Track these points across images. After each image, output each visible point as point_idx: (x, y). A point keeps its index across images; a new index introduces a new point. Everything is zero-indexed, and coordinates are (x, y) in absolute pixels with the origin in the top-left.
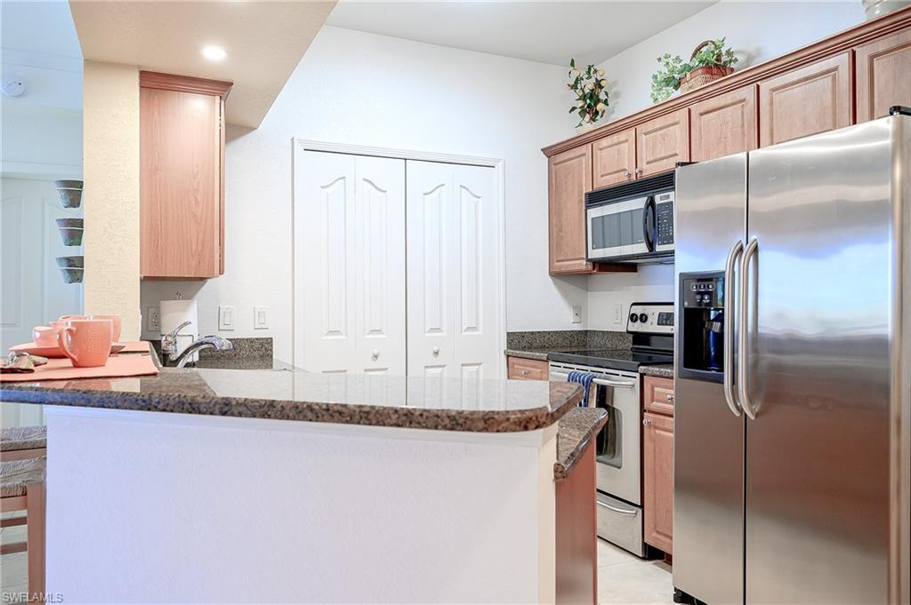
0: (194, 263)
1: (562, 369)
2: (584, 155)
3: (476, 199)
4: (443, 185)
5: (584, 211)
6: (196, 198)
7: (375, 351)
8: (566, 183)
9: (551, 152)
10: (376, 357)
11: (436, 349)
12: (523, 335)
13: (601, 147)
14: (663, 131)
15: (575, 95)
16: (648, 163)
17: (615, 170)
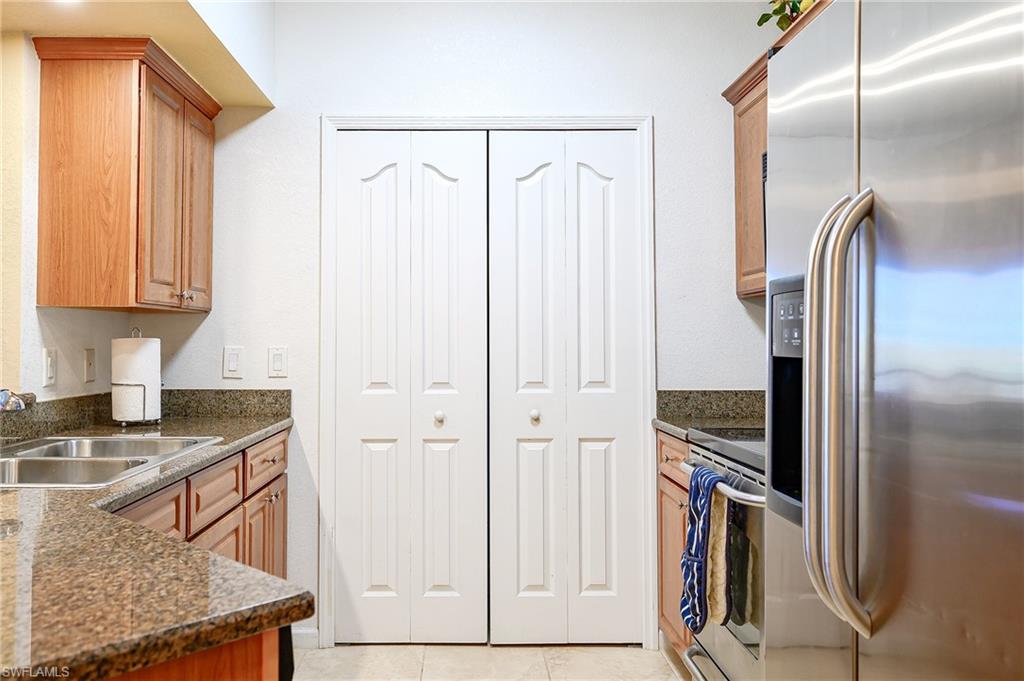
0: (103, 287)
3: (605, 182)
4: (547, 165)
6: (107, 200)
7: (439, 414)
10: (441, 421)
11: (534, 413)
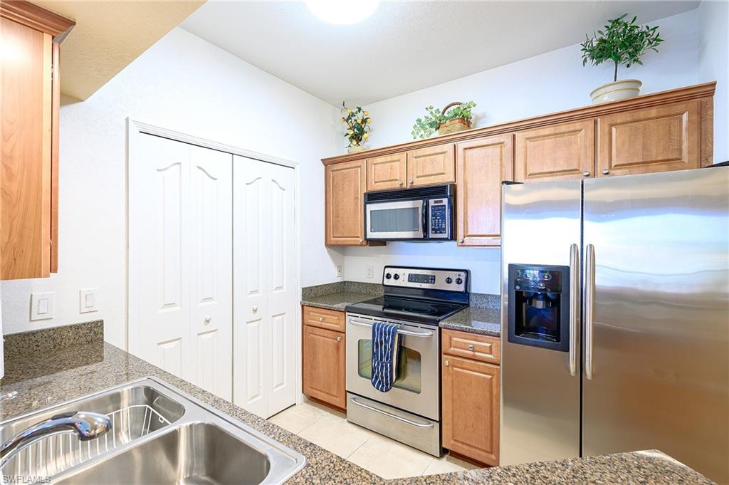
1: (359, 319)
2: (360, 167)
3: (282, 191)
4: (260, 178)
5: (363, 205)
7: (208, 317)
8: (343, 185)
9: (328, 163)
10: (208, 321)
11: (255, 307)
12: (311, 288)
13: (375, 162)
14: (432, 157)
15: (346, 125)
16: (418, 177)
17: (389, 179)
